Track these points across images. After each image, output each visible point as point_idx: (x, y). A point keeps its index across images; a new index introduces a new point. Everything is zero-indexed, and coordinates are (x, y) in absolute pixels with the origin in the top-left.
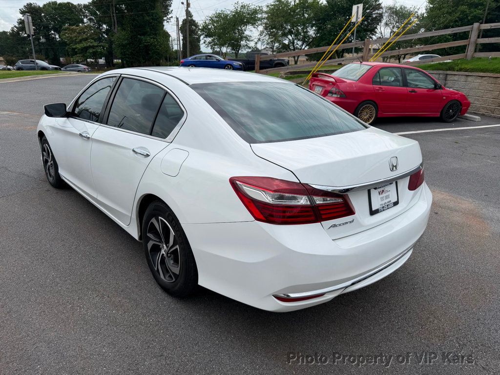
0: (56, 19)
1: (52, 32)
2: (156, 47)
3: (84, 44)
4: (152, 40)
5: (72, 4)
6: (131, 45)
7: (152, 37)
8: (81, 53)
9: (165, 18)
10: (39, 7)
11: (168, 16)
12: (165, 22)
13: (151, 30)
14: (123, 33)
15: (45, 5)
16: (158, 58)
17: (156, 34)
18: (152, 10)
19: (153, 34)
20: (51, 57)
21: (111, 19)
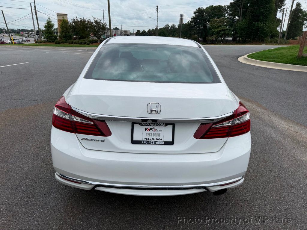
0: (211, 15)
1: (207, 23)
2: (264, 29)
3: (220, 29)
4: (262, 24)
5: (221, 6)
6: (248, 28)
7: (262, 22)
8: (217, 34)
9: (279, 10)
10: (204, 9)
11: (281, 8)
12: (279, 12)
13: (263, 18)
14: (244, 21)
15: (207, 8)
16: (264, 36)
17: (266, 21)
18: (267, 5)
19: (264, 21)
20: (203, 37)
21: (239, 13)
